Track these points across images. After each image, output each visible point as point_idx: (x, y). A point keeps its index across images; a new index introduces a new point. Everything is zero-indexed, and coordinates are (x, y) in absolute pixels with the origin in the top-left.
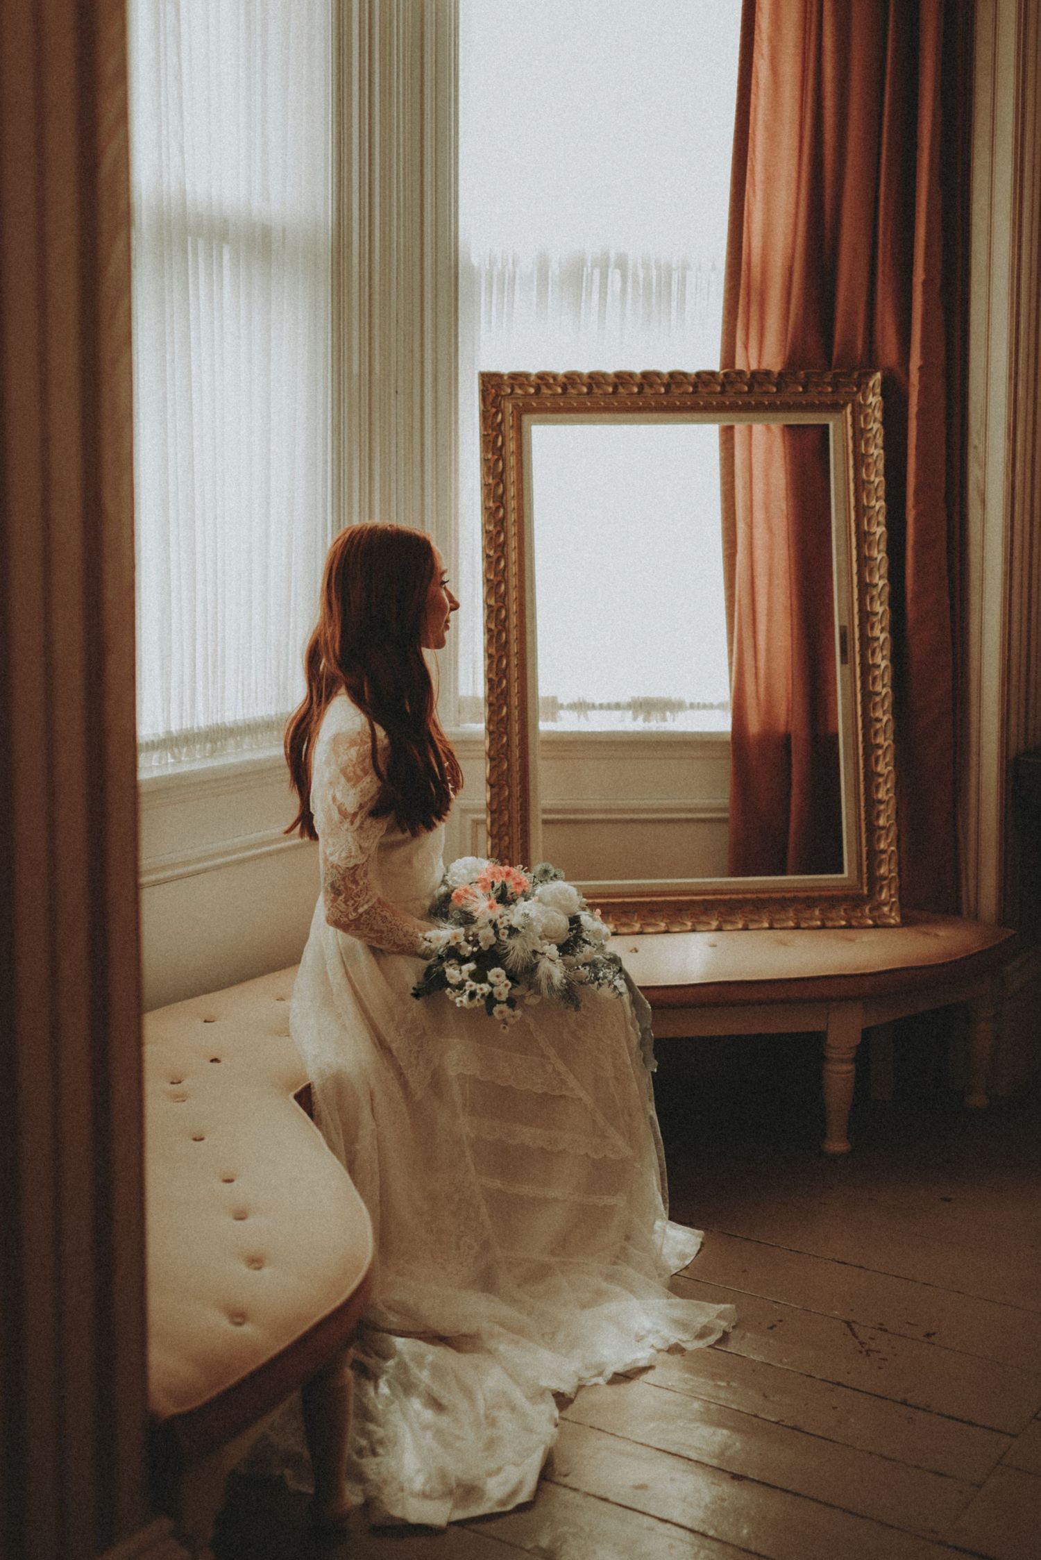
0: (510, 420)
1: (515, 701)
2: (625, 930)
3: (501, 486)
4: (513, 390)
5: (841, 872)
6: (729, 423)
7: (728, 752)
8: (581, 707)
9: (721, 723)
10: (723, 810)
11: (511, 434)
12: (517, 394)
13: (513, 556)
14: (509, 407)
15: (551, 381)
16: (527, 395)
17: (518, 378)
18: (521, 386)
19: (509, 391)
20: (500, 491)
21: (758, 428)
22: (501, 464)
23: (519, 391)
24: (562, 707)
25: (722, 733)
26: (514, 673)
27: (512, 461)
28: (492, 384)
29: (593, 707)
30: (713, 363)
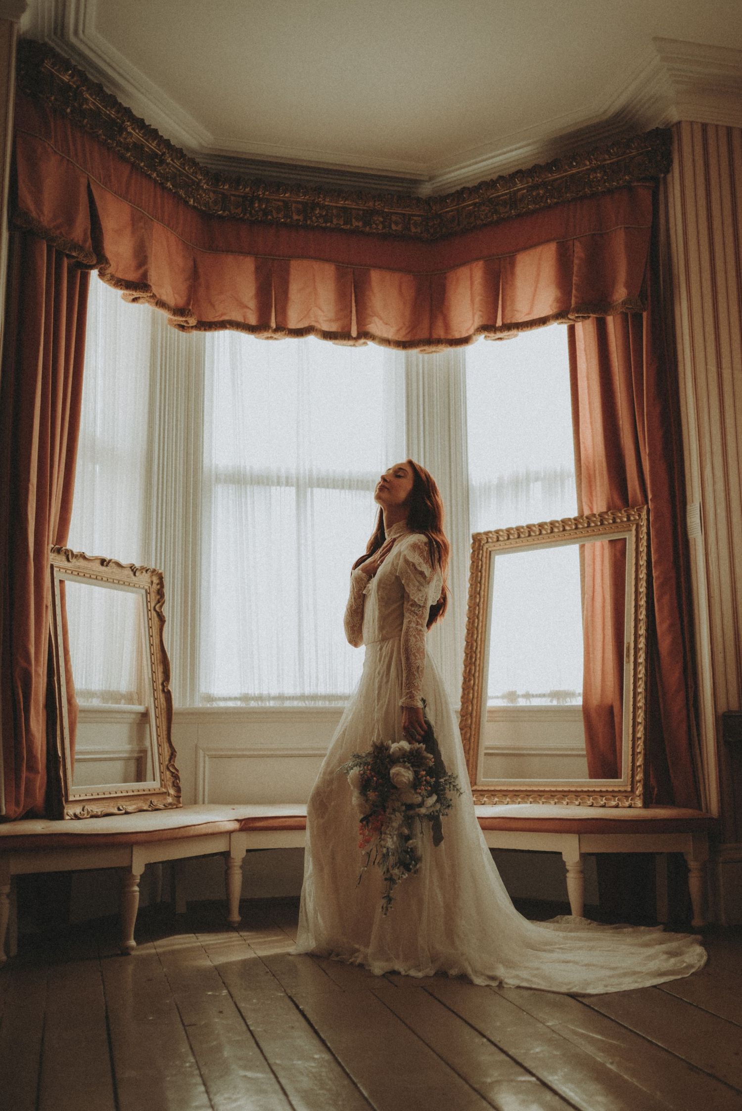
0: (485, 555)
1: (476, 691)
3: (479, 586)
4: (487, 540)
5: (621, 778)
6: (582, 543)
7: (581, 717)
8: (527, 696)
9: (579, 702)
10: (582, 750)
11: (485, 560)
12: (489, 542)
14: (484, 549)
15: (502, 533)
16: (493, 541)
17: (488, 534)
18: (491, 537)
19: (485, 540)
20: (478, 588)
21: (598, 544)
22: (479, 575)
24: (519, 696)
25: (579, 706)
27: (485, 574)
28: (477, 539)
29: (533, 696)
30: (573, 513)
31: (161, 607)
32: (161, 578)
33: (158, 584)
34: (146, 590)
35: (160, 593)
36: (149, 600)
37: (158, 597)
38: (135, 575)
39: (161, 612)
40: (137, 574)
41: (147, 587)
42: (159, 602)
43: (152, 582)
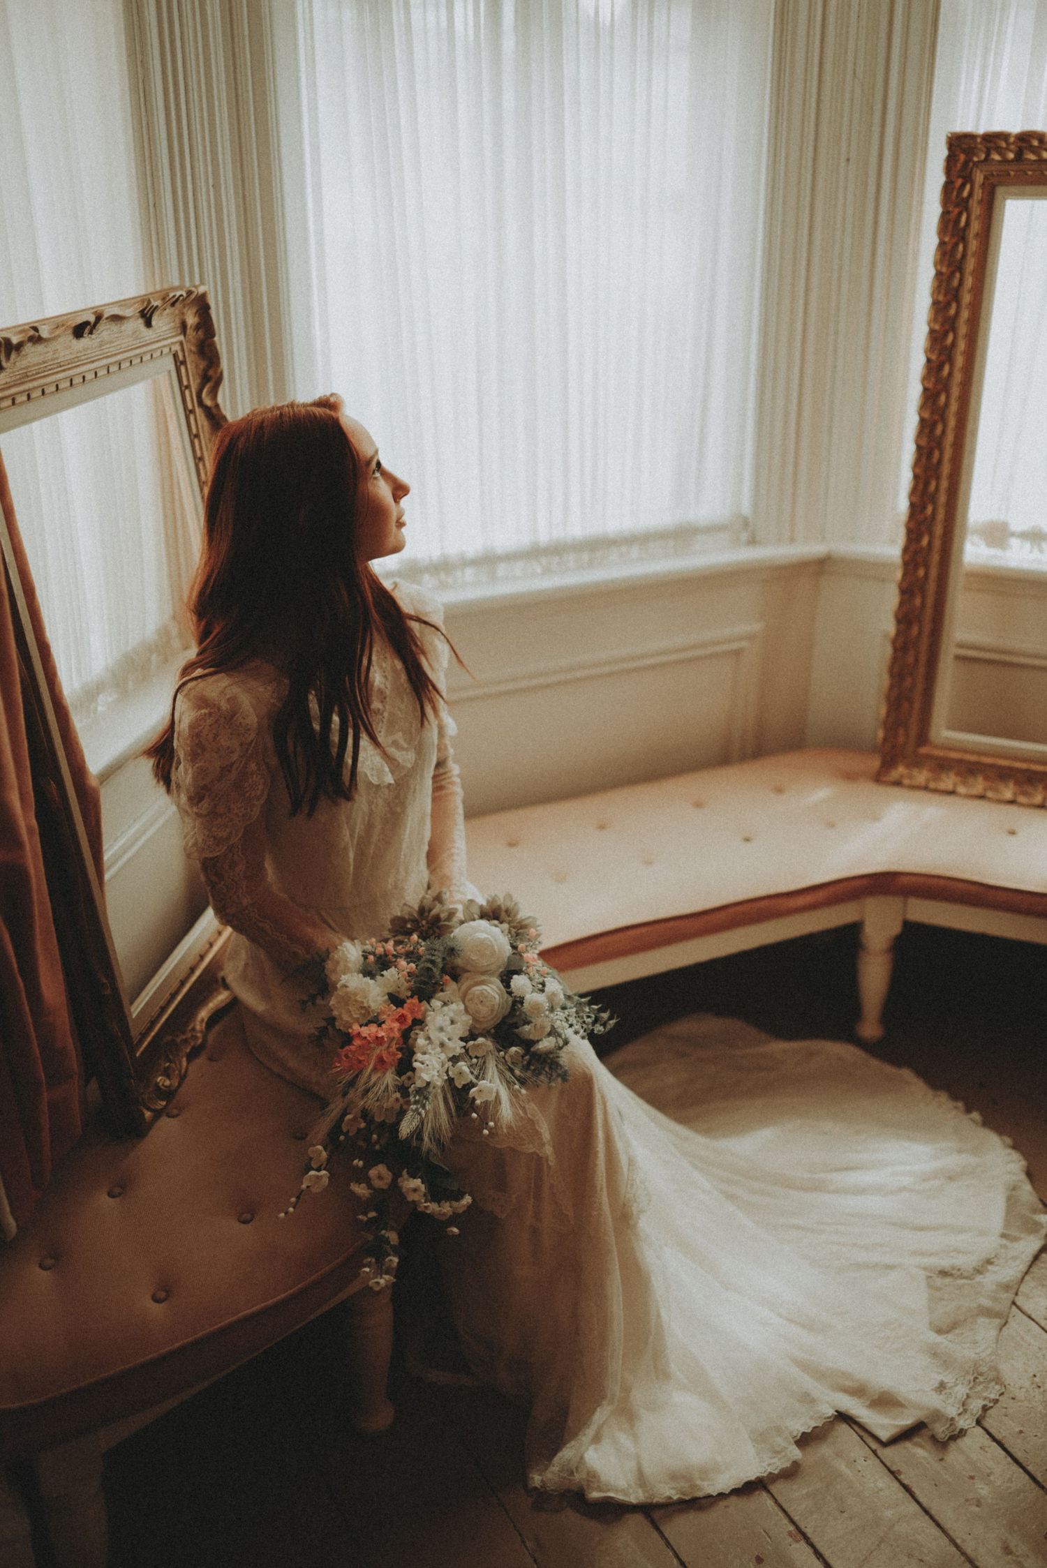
0: (978, 193)
1: (939, 530)
2: (1022, 799)
3: (958, 275)
4: (988, 155)
8: (1035, 537)
11: (976, 210)
12: (993, 159)
13: (960, 361)
14: (979, 177)
15: (1036, 143)
16: (1005, 161)
17: (993, 140)
18: (999, 150)
19: (983, 156)
20: (955, 282)
22: (961, 247)
23: (997, 157)
26: (942, 498)
27: (973, 245)
28: (962, 148)
31: (214, 393)
32: (202, 306)
33: (197, 327)
34: (175, 356)
35: (207, 352)
36: (185, 383)
37: (203, 365)
38: (148, 324)
39: (217, 406)
40: (153, 323)
41: (177, 348)
42: (205, 379)
43: (184, 326)
